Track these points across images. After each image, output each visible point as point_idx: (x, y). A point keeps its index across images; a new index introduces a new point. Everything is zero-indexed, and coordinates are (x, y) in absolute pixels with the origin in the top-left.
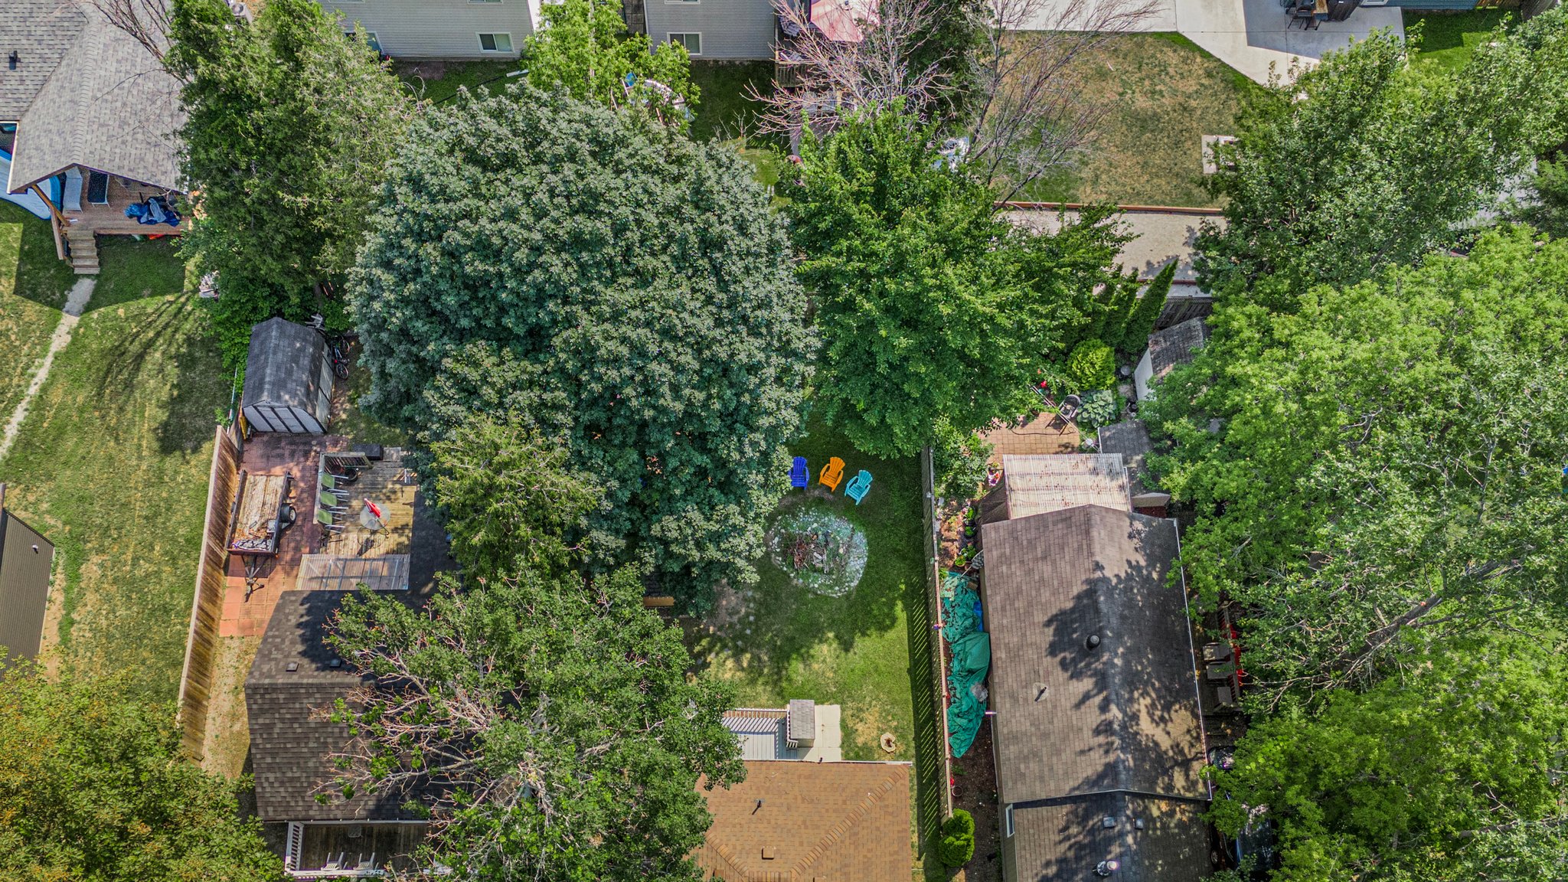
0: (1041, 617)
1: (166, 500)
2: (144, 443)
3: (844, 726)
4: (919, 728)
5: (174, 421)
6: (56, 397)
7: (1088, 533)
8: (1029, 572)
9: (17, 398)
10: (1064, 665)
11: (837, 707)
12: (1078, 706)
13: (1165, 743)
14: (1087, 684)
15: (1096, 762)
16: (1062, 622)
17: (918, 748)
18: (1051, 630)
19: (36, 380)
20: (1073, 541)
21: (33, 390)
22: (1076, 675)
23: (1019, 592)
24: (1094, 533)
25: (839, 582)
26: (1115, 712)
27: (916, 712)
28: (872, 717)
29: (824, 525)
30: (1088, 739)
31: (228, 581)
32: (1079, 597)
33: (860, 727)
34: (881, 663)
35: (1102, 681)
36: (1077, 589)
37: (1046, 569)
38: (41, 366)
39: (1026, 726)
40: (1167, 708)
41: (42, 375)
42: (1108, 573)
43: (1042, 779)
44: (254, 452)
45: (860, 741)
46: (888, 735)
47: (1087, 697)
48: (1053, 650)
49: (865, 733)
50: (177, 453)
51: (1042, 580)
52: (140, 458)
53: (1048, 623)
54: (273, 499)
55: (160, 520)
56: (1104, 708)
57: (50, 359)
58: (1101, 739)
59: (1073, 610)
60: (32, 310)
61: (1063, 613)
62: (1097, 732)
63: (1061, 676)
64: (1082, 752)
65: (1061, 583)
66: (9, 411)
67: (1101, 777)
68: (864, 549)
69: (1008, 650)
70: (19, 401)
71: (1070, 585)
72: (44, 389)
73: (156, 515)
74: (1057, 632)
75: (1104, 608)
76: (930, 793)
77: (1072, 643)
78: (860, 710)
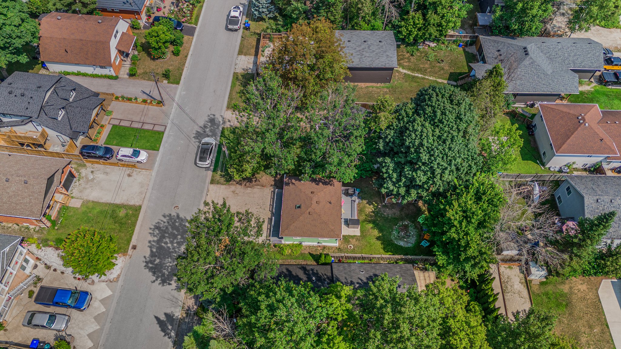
3: (355, 236)
9: (425, 75)
11: (359, 235)
12: (359, 278)
14: (365, 280)
15: (343, 280)
21: (427, 77)
22: (367, 278)
25: (396, 239)
29: (413, 236)
30: (349, 279)
33: (354, 240)
34: (373, 247)
38: (433, 78)
45: (351, 240)
46: (352, 247)
48: (374, 275)
56: (358, 283)
62: (351, 281)
68: (407, 246)
78: (359, 240)
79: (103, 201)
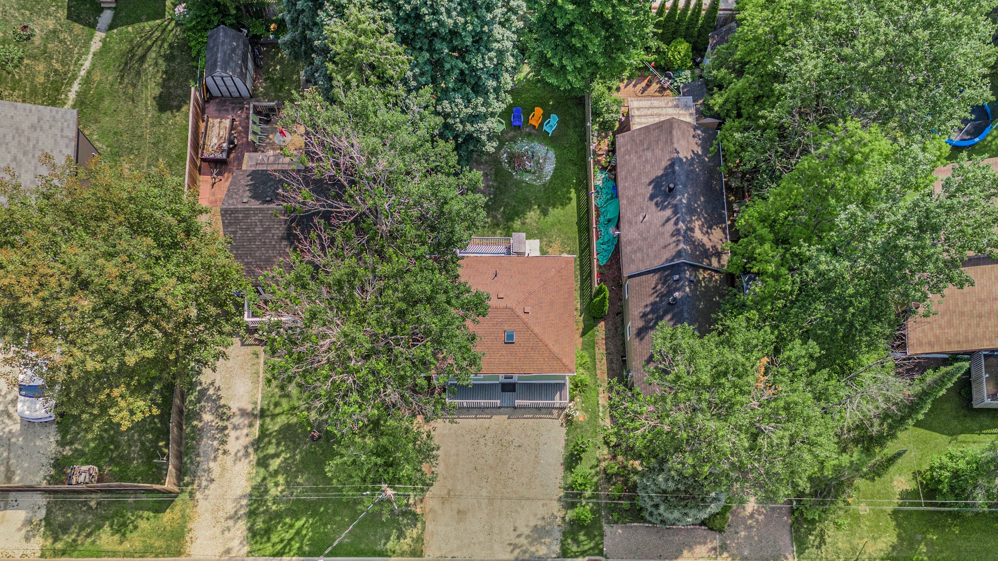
0: (645, 182)
1: (163, 134)
2: (149, 103)
3: (541, 248)
5: (165, 93)
6: (97, 77)
7: (671, 132)
8: (640, 157)
9: (74, 77)
10: (657, 204)
12: (664, 225)
13: (709, 245)
14: (668, 212)
15: (672, 250)
16: (657, 183)
19: (84, 67)
20: (663, 138)
21: (83, 73)
22: (663, 208)
24: (674, 132)
25: (539, 177)
26: (681, 226)
27: (580, 243)
28: (556, 245)
29: (531, 147)
30: (668, 239)
31: (201, 178)
32: (666, 168)
33: (550, 250)
34: (562, 218)
35: (676, 211)
36: (665, 163)
37: (649, 154)
38: (86, 60)
39: (636, 236)
40: (710, 227)
41: (87, 64)
42: (681, 156)
43: (643, 261)
44: (211, 108)
47: (668, 220)
48: (652, 198)
49: (553, 253)
50: (168, 112)
51: (646, 160)
52: (147, 111)
53: (650, 184)
55: (161, 145)
56: (676, 223)
57: (90, 56)
58: (674, 239)
59: (663, 175)
60: (77, 28)
61: (657, 177)
62: (673, 235)
63: (655, 210)
64: (665, 247)
65: (656, 161)
66: (70, 84)
67: (674, 257)
68: (553, 160)
69: (628, 199)
70: (75, 79)
71: (661, 161)
72: (89, 73)
73: (159, 142)
74: (654, 188)
75: (678, 173)
76: (587, 283)
77: (661, 194)
78: (550, 242)
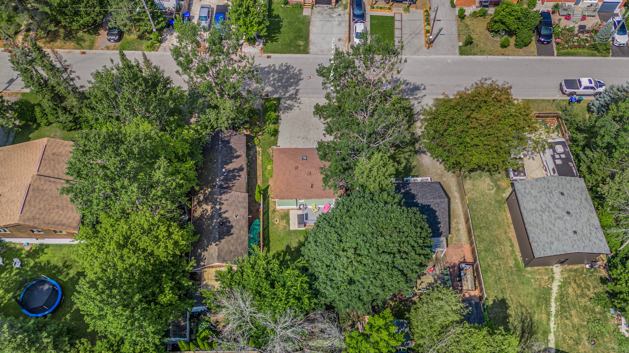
0: (234, 236)
4: (268, 226)
5: (504, 310)
6: (544, 316)
7: (219, 255)
8: (236, 249)
9: (556, 316)
10: (230, 222)
11: (291, 229)
12: (227, 211)
13: (204, 205)
14: (224, 215)
15: (224, 197)
16: (229, 233)
17: (268, 221)
18: (232, 232)
19: (553, 322)
20: (223, 254)
21: (553, 319)
22: (226, 218)
23: (239, 245)
24: (217, 254)
26: (218, 207)
27: (268, 231)
28: (281, 227)
30: (225, 202)
32: (223, 238)
33: (284, 224)
34: (278, 243)
35: (220, 215)
36: (223, 241)
37: (231, 248)
38: (554, 328)
39: (241, 210)
40: (202, 215)
41: (552, 325)
43: (238, 196)
45: (285, 221)
46: (277, 223)
47: (225, 212)
48: (232, 227)
49: (283, 223)
50: (500, 299)
51: (233, 246)
53: (232, 234)
54: (464, 282)
56: (220, 209)
57: (552, 330)
58: (222, 202)
59: (225, 235)
61: (228, 236)
62: (223, 204)
63: (230, 219)
64: (227, 200)
65: (228, 243)
67: (224, 193)
69: (244, 230)
70: (555, 315)
71: (225, 242)
72: (549, 320)
74: (230, 231)
75: (217, 233)
76: (265, 210)
77: (227, 226)
78: (284, 229)
79: (311, 28)
